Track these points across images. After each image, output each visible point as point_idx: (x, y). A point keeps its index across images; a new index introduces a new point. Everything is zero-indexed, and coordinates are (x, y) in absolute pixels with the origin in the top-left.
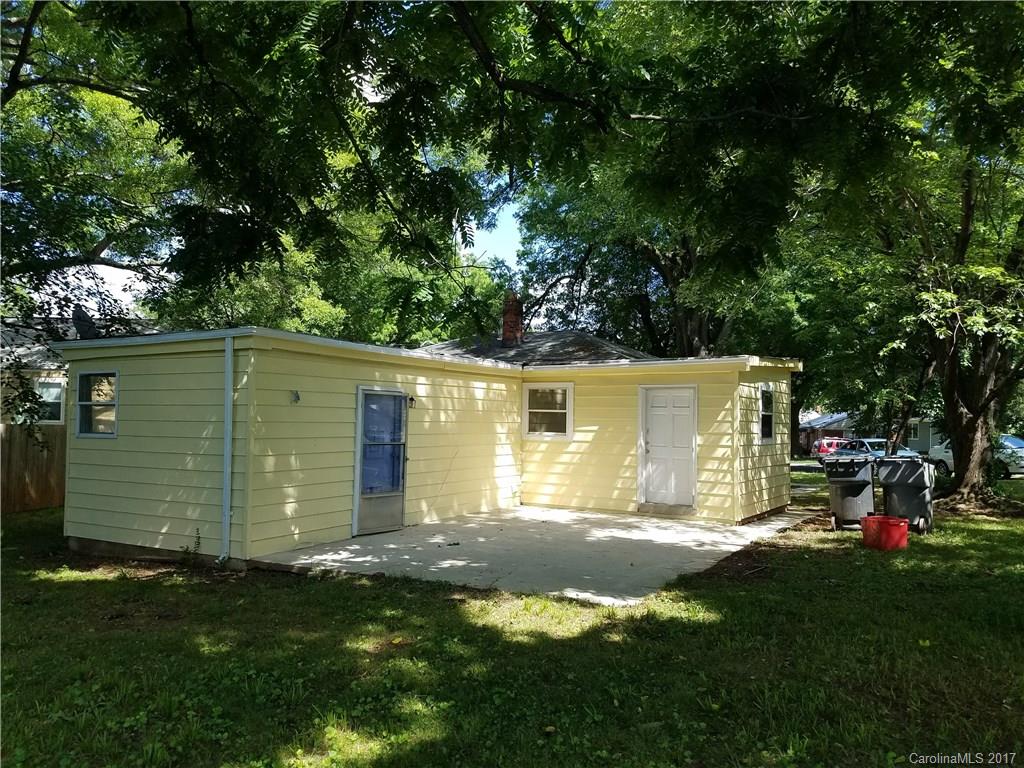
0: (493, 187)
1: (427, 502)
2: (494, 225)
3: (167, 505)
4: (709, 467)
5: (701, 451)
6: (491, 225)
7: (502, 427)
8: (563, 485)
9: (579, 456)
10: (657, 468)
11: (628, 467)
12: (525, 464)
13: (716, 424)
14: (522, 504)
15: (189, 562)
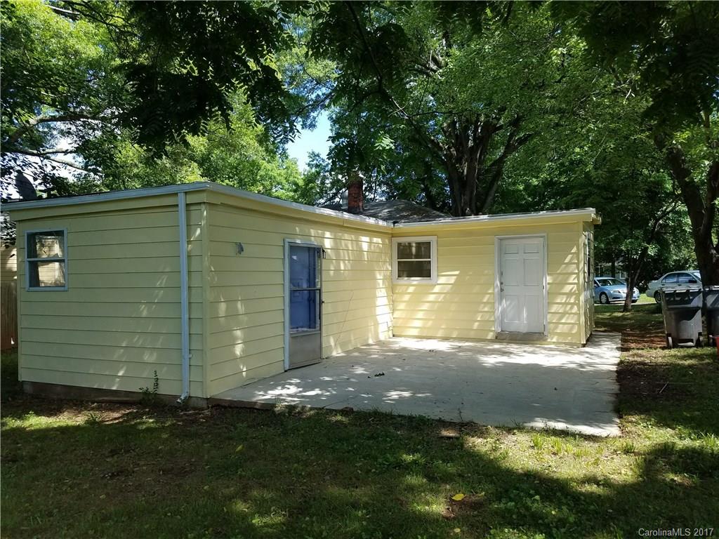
0: (313, 96)
1: (333, 337)
2: (314, 126)
3: (122, 351)
4: (558, 301)
5: (550, 288)
6: (312, 126)
7: (380, 275)
8: (429, 320)
9: (443, 295)
10: (510, 304)
11: (486, 304)
12: (395, 303)
13: (564, 266)
14: (394, 336)
15: (149, 402)
